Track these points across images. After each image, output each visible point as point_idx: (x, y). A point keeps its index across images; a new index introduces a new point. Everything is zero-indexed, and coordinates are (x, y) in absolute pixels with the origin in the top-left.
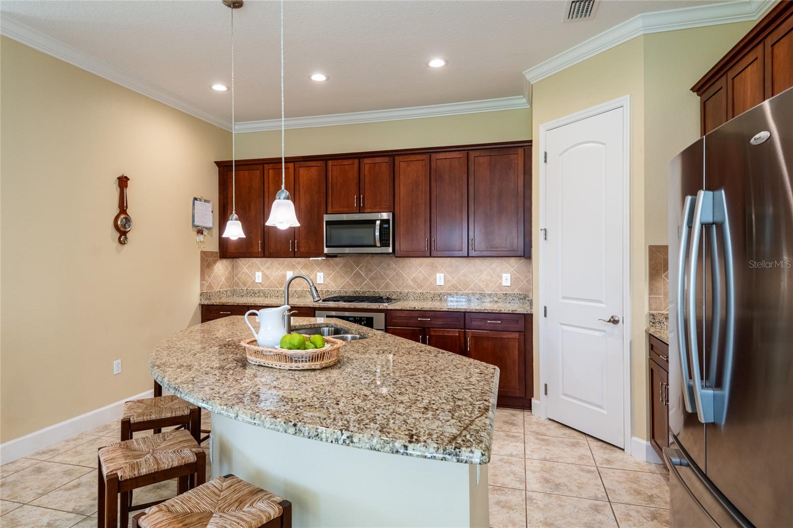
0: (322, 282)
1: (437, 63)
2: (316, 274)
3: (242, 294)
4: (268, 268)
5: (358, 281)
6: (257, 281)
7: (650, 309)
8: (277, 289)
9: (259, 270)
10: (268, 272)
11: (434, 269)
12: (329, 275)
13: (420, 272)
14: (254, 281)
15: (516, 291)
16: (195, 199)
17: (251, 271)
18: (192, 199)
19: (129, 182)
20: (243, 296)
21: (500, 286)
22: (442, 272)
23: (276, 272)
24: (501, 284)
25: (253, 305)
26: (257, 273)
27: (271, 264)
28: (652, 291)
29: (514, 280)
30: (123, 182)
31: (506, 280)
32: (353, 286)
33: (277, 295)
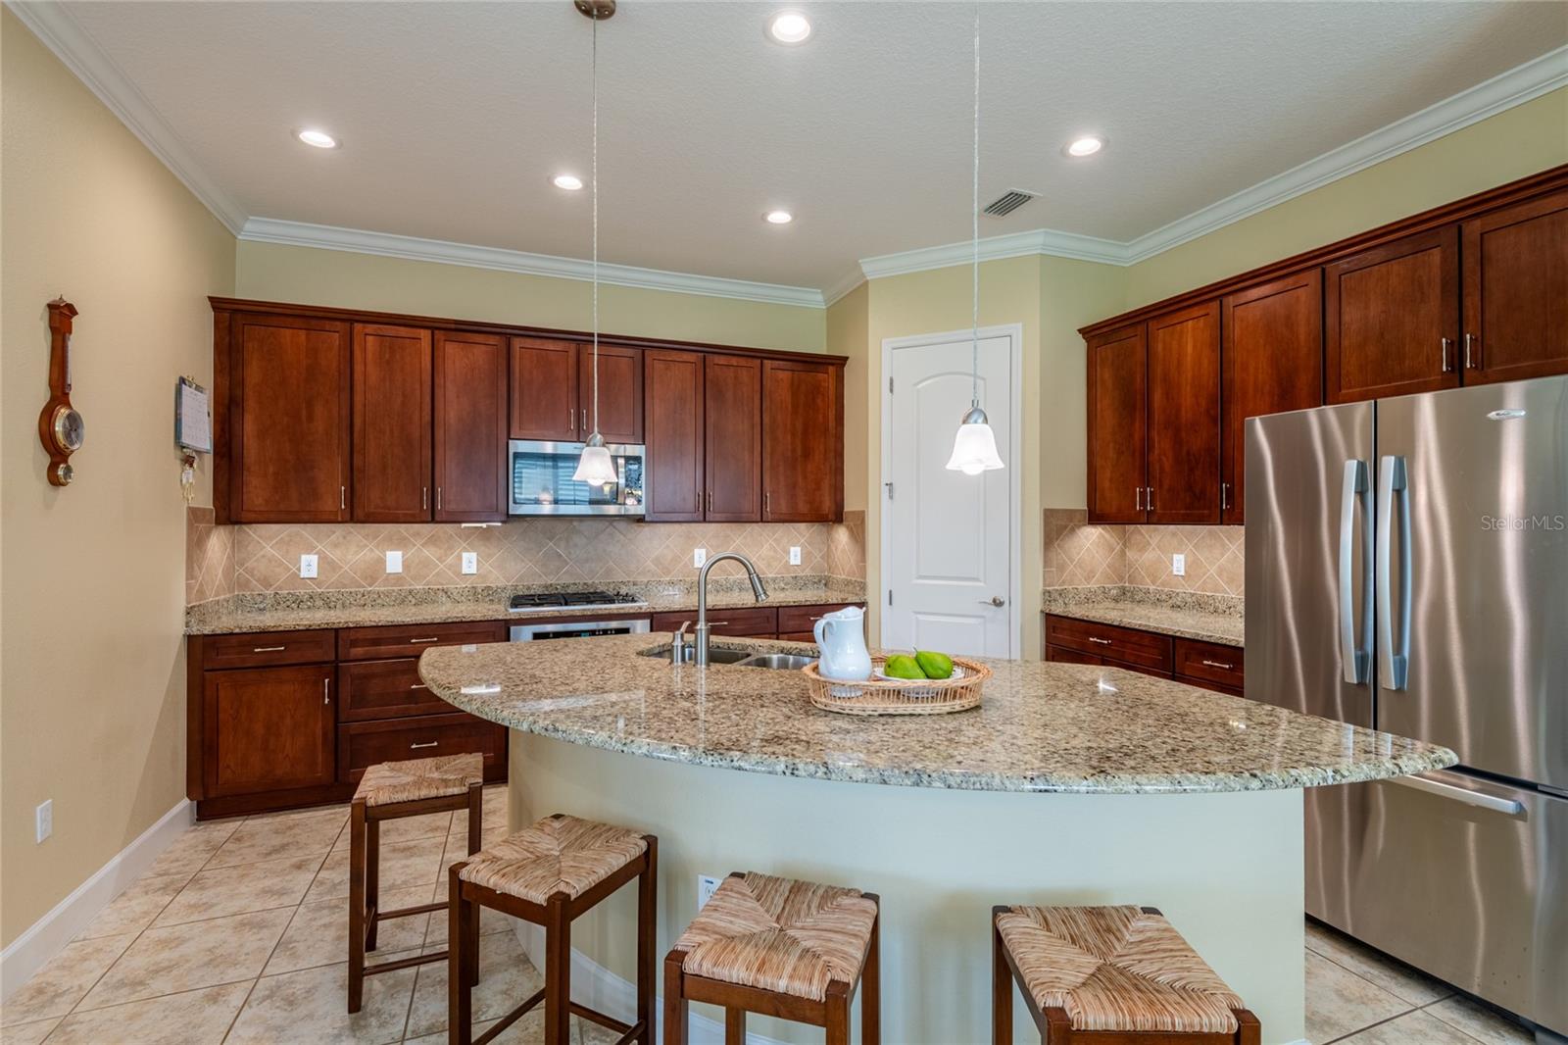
0: (474, 571)
1: (780, 217)
2: (460, 558)
3: (262, 606)
4: (336, 546)
5: (552, 567)
6: (304, 574)
7: (1045, 585)
8: (362, 590)
9: (309, 550)
10: (335, 555)
11: (691, 542)
12: (490, 556)
13: (668, 546)
14: (296, 576)
15: (808, 572)
16: (182, 381)
17: (287, 552)
18: (175, 381)
19: (74, 320)
20: (264, 609)
21: (787, 566)
22: (703, 547)
23: (357, 553)
24: (787, 562)
25: (351, 625)
26: (304, 558)
27: (344, 538)
28: (1047, 563)
29: (806, 556)
30: (61, 316)
31: (795, 556)
32: (540, 576)
33: (362, 602)
